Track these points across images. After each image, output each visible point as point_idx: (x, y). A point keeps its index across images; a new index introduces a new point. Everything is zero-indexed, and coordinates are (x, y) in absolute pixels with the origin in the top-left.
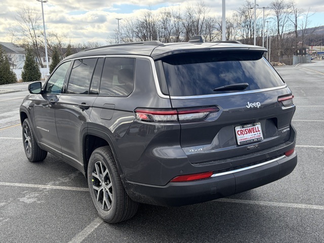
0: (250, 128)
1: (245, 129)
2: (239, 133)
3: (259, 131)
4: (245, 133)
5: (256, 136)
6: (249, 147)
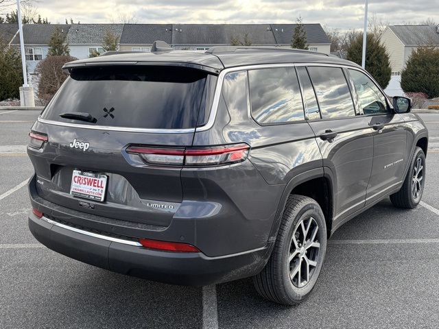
0: (92, 178)
1: (84, 177)
2: (76, 179)
3: (102, 187)
4: (84, 182)
5: (95, 192)
6: (81, 203)
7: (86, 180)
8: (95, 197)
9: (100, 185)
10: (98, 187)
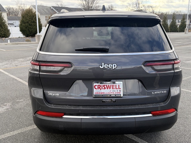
0: (110, 85)
1: (103, 85)
2: (97, 87)
3: (119, 88)
4: (103, 88)
5: (115, 92)
6: (104, 100)
7: (105, 87)
8: (115, 95)
9: (117, 87)
10: (116, 89)
